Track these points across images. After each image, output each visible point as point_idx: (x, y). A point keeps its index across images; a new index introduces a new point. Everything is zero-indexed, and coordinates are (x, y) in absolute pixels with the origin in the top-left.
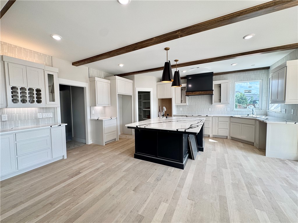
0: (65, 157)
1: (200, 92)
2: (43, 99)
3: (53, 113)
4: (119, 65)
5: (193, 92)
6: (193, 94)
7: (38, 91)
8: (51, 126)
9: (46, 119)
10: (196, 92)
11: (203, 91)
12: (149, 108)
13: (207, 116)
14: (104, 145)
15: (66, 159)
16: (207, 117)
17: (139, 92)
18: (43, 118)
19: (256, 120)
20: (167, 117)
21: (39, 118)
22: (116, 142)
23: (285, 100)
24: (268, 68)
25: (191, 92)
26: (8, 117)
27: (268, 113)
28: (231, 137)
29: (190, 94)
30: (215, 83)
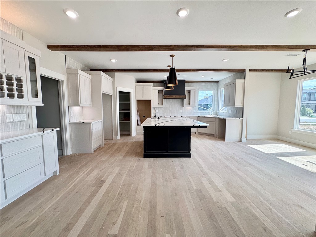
0: (58, 173)
1: (176, 96)
2: (25, 93)
3: (27, 115)
4: (111, 60)
6: (169, 97)
7: (19, 80)
9: (18, 122)
11: (178, 95)
12: (129, 110)
13: (182, 116)
14: (93, 153)
15: (59, 175)
17: (120, 92)
18: (13, 122)
19: (216, 118)
21: (9, 122)
22: (102, 148)
23: (235, 104)
24: (218, 82)
27: (218, 114)
28: (199, 132)
29: (167, 98)
30: (187, 89)
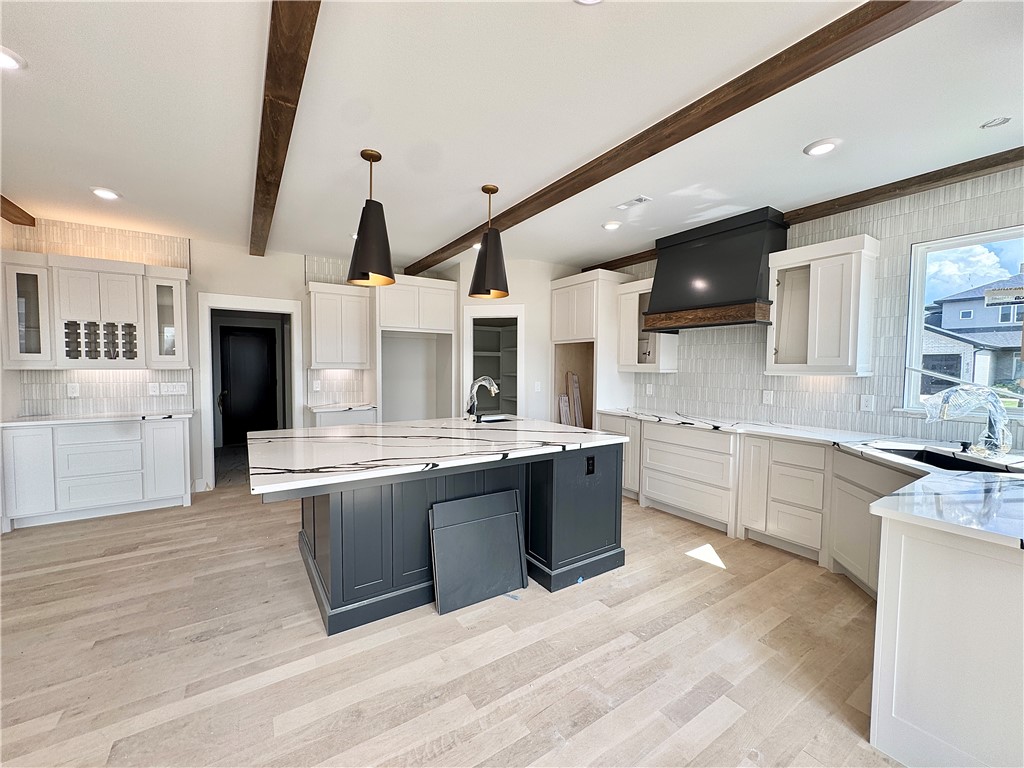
2: (140, 350)
3: (189, 385)
5: (672, 315)
6: (669, 323)
8: (144, 418)
9: (171, 397)
10: (682, 313)
11: (713, 307)
13: (716, 428)
16: (716, 434)
17: (477, 322)
20: (479, 417)
21: (153, 396)
25: (663, 315)
26: (81, 388)
29: (659, 325)
